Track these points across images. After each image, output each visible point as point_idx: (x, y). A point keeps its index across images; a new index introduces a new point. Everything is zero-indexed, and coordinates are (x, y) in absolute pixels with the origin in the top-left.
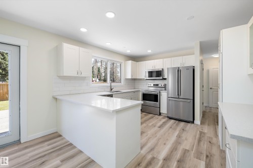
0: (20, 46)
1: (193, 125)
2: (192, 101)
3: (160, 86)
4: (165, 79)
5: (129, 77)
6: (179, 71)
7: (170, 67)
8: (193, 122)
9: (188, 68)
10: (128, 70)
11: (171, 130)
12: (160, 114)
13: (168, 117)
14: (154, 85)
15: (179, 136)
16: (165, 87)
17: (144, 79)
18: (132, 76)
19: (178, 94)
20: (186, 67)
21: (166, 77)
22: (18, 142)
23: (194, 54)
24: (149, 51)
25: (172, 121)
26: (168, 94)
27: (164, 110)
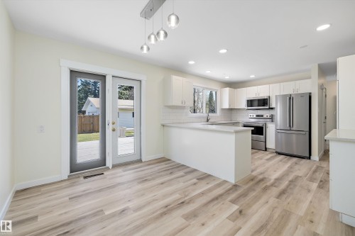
0: (140, 81)
1: (308, 161)
2: (308, 133)
3: (265, 116)
4: (272, 108)
5: (226, 106)
6: (291, 98)
7: (278, 94)
8: (309, 158)
9: (302, 95)
10: (225, 99)
11: (280, 163)
12: (266, 149)
13: (276, 152)
14: (257, 116)
15: (291, 167)
16: (272, 118)
17: (244, 109)
18: (230, 105)
19: (290, 126)
20: (299, 94)
21: (273, 106)
22: (140, 161)
23: (310, 78)
24: (252, 76)
25: (282, 156)
26: (276, 126)
27: (271, 144)
